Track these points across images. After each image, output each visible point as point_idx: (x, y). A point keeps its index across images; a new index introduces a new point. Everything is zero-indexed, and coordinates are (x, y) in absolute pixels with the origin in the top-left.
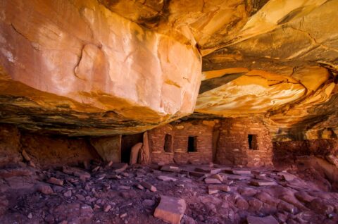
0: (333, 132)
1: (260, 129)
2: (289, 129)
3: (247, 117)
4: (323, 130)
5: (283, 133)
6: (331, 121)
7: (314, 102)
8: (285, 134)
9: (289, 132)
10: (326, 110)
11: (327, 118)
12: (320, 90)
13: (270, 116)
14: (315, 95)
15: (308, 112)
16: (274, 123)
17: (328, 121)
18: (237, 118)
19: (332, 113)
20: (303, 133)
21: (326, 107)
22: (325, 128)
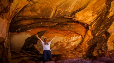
0: (102, 50)
1: (73, 56)
2: (86, 54)
3: (66, 53)
4: (98, 50)
5: (85, 56)
6: (99, 46)
7: (88, 40)
8: (86, 56)
9: (87, 55)
10: (94, 42)
11: (97, 45)
12: (86, 34)
13: (75, 50)
14: (86, 37)
15: (88, 44)
16: (79, 53)
17: (98, 46)
18: (62, 54)
19: (97, 42)
20: (92, 54)
21: (93, 41)
22: (98, 49)
